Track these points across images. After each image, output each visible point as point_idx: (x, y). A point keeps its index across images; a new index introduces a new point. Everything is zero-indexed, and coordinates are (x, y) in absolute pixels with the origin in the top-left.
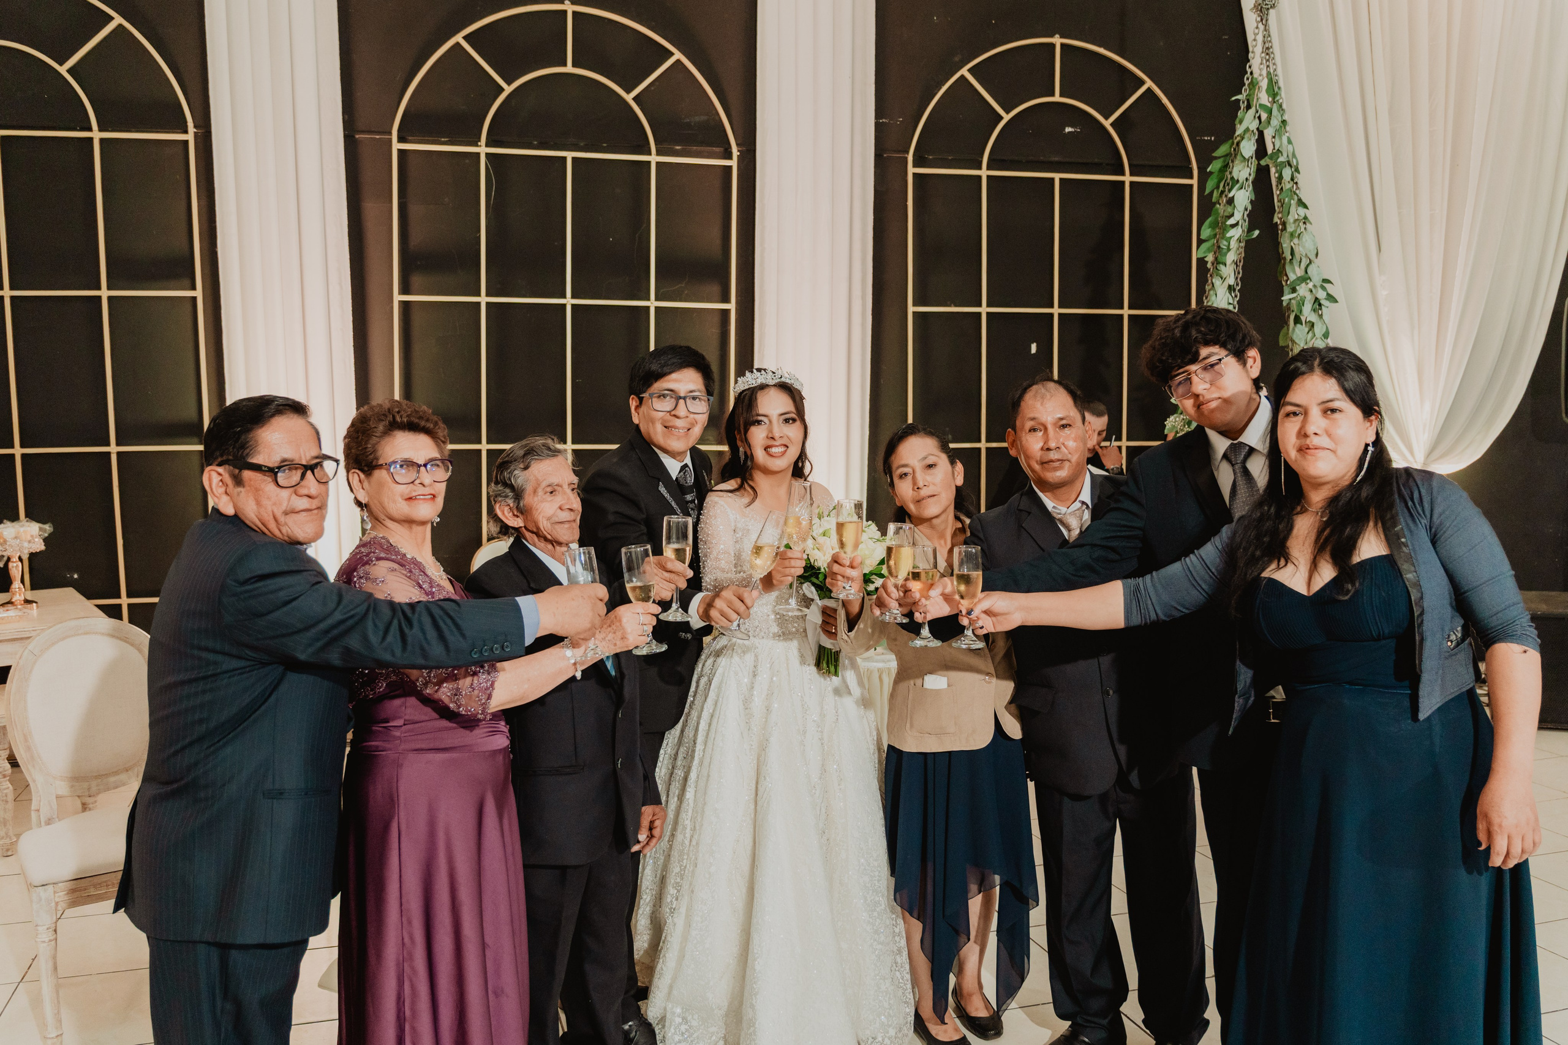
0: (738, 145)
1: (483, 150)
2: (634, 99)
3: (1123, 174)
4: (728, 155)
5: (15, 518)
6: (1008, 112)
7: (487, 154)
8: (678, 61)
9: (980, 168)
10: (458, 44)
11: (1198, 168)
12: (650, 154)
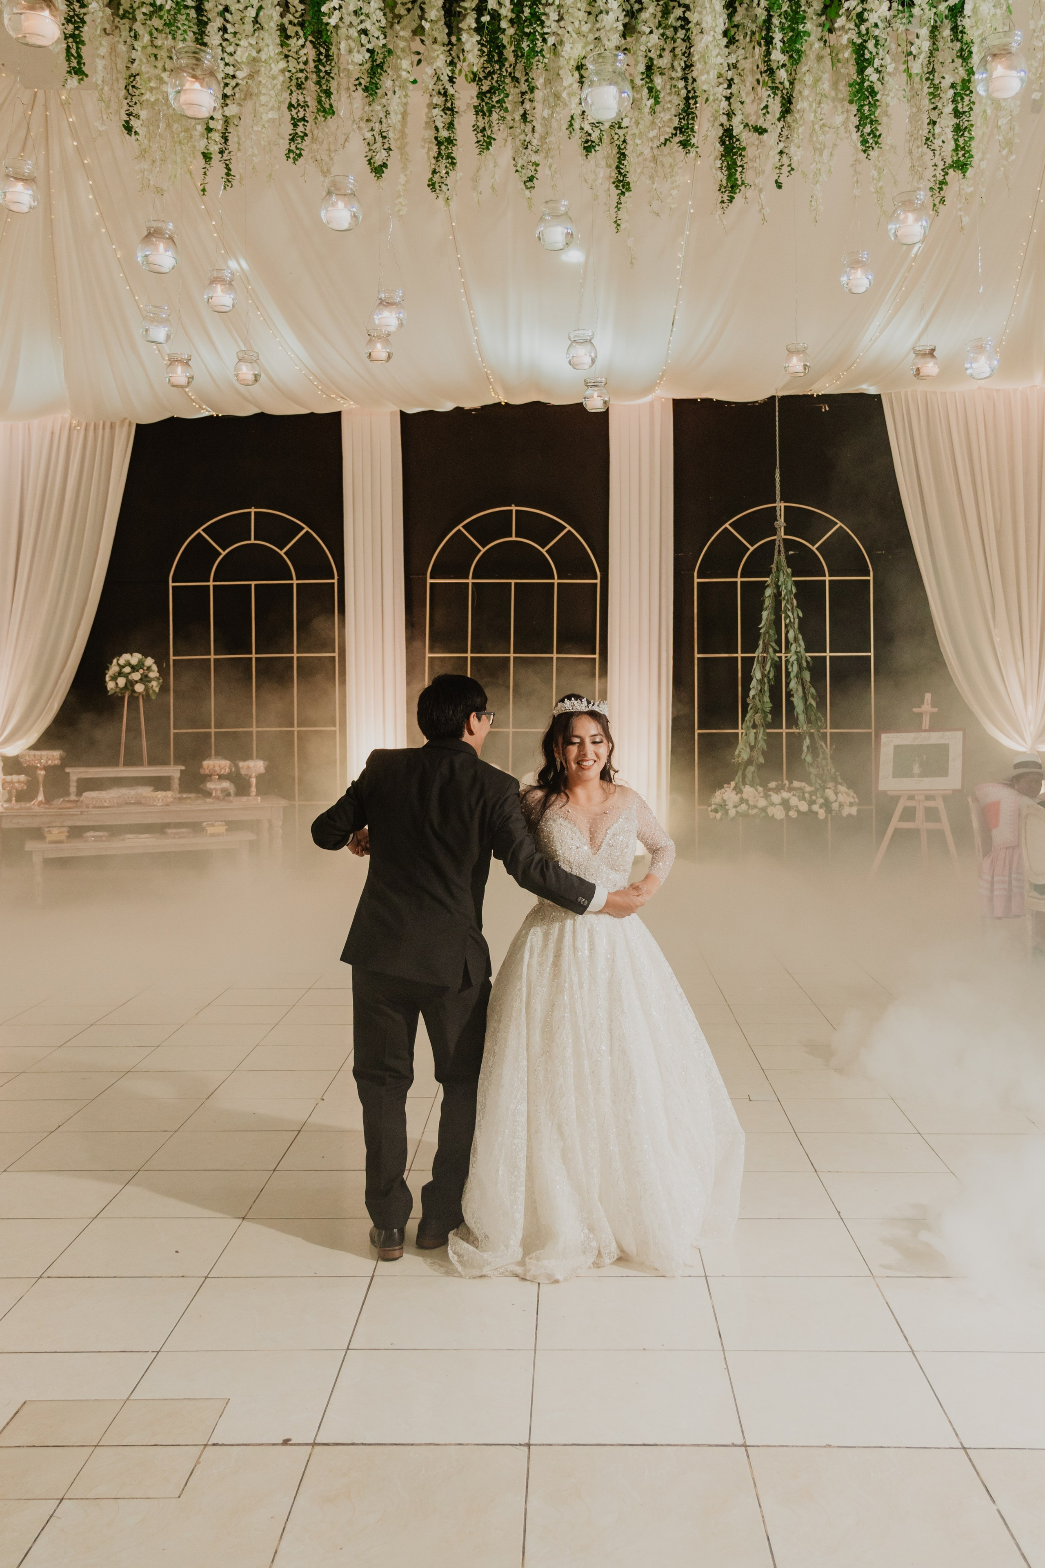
0: (600, 571)
1: (470, 581)
2: (547, 551)
3: (825, 576)
4: (596, 578)
5: (252, 759)
6: (752, 546)
7: (473, 583)
8: (569, 531)
9: (737, 577)
10: (459, 530)
11: (873, 570)
12: (553, 578)
